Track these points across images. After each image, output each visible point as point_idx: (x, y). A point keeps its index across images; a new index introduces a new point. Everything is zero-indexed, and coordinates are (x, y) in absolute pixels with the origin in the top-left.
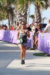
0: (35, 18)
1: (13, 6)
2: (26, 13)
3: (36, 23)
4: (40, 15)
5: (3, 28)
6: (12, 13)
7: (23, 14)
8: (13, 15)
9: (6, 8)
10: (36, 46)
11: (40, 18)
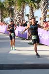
0: (30, 17)
1: (13, 7)
2: (23, 12)
4: (33, 14)
7: (21, 14)
8: (13, 14)
9: (8, 9)
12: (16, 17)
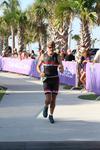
0: (82, 40)
2: (67, 32)
4: (88, 35)
6: (44, 32)
7: (62, 34)
11: (89, 40)
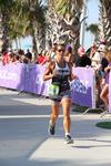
0: (102, 33)
1: (43, 3)
2: (78, 19)
3: (103, 46)
5: (18, 58)
7: (70, 23)
10: (103, 103)
12: (55, 33)
